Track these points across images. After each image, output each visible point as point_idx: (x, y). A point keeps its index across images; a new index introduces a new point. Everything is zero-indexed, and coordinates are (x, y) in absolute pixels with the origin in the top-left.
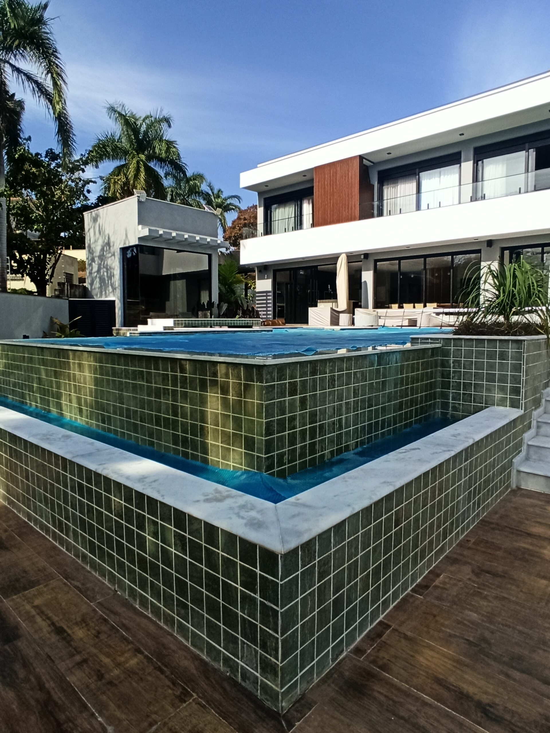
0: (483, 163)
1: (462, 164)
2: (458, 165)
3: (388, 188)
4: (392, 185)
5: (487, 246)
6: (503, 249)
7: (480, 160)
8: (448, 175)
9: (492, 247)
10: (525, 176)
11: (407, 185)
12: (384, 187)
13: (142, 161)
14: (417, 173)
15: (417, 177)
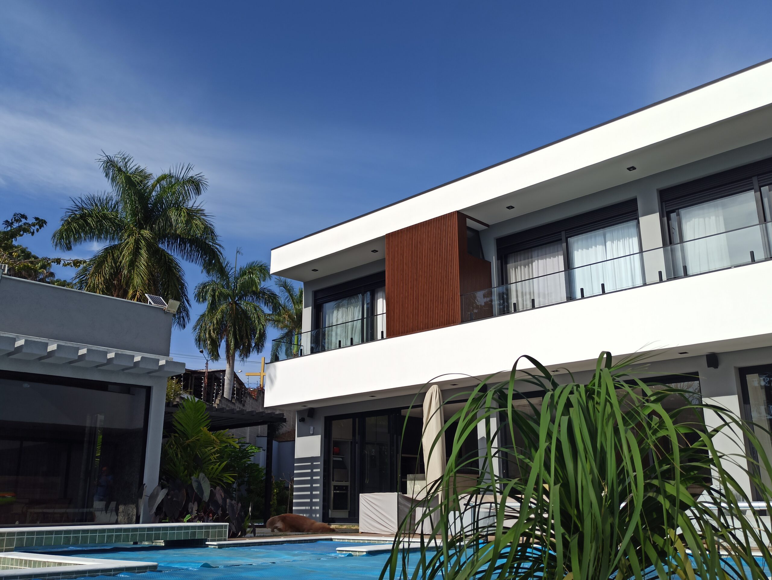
0: (678, 215)
1: (642, 219)
2: (634, 222)
3: (516, 268)
4: (523, 262)
5: (709, 366)
6: (743, 372)
7: (673, 211)
8: (619, 240)
9: (720, 367)
10: (762, 230)
11: (548, 259)
12: (509, 266)
13: (144, 239)
14: (564, 238)
15: (564, 245)
